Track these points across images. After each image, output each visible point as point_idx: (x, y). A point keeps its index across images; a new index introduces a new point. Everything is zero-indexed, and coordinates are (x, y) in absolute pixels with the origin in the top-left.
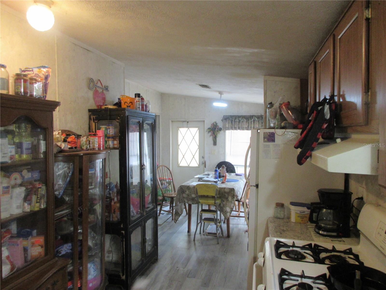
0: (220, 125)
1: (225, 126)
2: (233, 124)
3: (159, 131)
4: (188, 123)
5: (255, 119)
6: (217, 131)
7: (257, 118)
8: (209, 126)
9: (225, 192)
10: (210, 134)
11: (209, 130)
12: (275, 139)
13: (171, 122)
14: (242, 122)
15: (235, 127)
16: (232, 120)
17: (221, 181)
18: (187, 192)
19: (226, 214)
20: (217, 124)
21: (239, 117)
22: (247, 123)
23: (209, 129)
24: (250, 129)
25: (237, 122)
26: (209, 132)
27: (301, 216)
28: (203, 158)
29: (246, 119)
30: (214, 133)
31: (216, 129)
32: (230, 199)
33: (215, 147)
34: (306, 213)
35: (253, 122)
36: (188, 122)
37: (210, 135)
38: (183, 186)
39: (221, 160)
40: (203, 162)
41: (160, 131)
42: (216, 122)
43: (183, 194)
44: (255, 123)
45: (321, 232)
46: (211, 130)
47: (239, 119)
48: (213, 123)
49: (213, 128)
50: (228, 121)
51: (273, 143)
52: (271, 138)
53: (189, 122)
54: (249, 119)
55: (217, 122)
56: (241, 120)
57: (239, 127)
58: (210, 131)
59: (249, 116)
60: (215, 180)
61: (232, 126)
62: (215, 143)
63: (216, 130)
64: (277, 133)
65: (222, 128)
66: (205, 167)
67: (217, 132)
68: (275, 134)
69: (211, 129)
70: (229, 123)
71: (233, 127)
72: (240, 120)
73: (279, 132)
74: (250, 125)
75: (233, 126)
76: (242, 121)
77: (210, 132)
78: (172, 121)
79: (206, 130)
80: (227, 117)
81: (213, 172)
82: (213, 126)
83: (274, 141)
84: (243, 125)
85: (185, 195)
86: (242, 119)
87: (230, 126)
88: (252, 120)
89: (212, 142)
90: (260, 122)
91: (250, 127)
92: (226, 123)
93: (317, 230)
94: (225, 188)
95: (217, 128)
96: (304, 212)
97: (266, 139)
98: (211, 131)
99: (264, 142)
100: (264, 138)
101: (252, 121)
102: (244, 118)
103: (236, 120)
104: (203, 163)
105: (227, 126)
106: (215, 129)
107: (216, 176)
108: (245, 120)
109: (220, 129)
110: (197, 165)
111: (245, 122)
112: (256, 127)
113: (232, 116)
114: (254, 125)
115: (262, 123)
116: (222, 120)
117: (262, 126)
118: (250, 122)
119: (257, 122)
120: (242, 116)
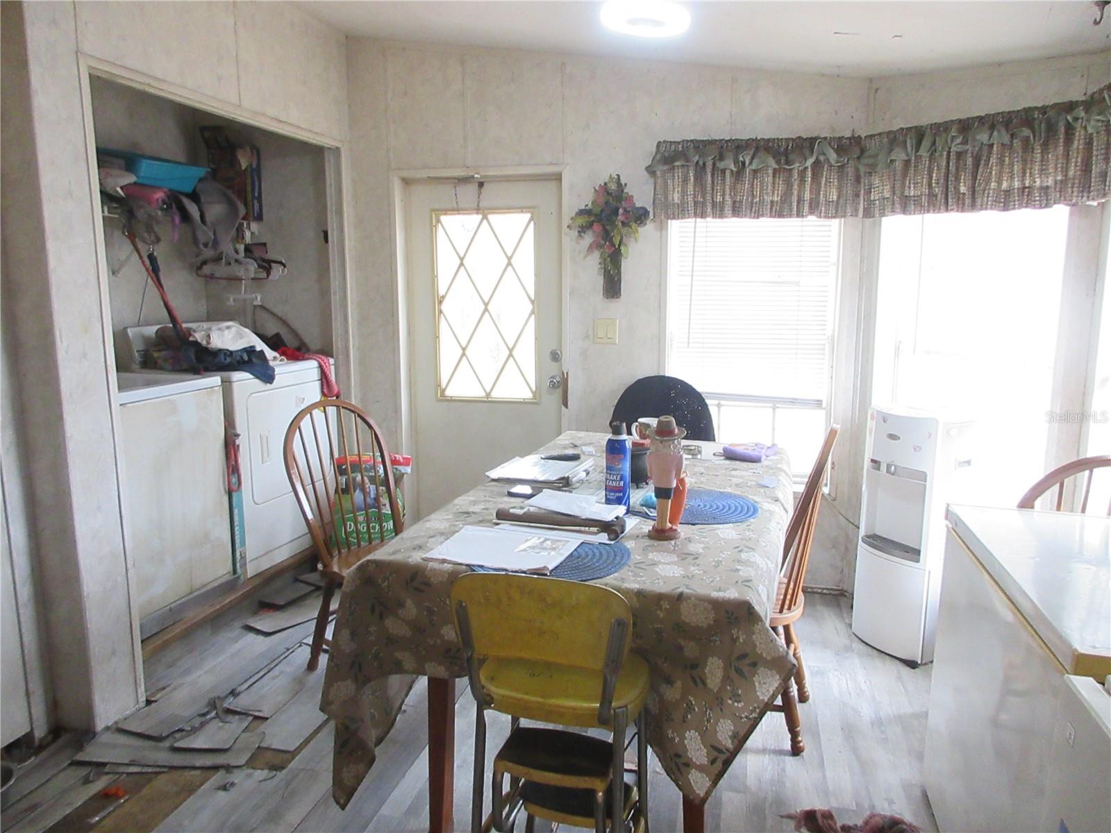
0: (641, 192)
1: (666, 199)
2: (709, 185)
4: (483, 190)
5: (824, 153)
6: (624, 224)
7: (837, 151)
8: (586, 201)
9: (681, 628)
10: (589, 237)
11: (583, 221)
13: (397, 186)
14: (755, 172)
15: (714, 205)
16: (701, 163)
18: (411, 609)
21: (737, 147)
23: (582, 213)
25: (728, 173)
26: (583, 229)
28: (556, 357)
29: (776, 155)
30: (607, 236)
31: (621, 211)
32: (714, 670)
33: (615, 306)
35: (809, 173)
36: (481, 184)
37: (591, 249)
40: (553, 377)
42: (618, 177)
44: (823, 181)
46: (593, 218)
47: (741, 159)
48: (606, 184)
49: (602, 211)
50: (679, 172)
53: (485, 185)
54: (793, 157)
55: (623, 181)
56: (751, 163)
57: (734, 202)
58: (590, 225)
59: (794, 140)
60: (610, 513)
61: (700, 199)
62: (612, 287)
63: (620, 218)
65: (650, 209)
66: (566, 404)
67: (626, 230)
69: (595, 215)
70: (685, 180)
71: (704, 204)
72: (744, 164)
74: (796, 191)
75: (704, 196)
76: (754, 167)
77: (590, 232)
78: (406, 182)
79: (566, 220)
80: (675, 151)
81: (598, 435)
82: (601, 201)
84: (757, 192)
85: (394, 626)
86: (753, 158)
87: (690, 199)
89: (600, 281)
90: (850, 170)
91: (795, 198)
92: (669, 182)
94: (680, 597)
95: (625, 210)
98: (593, 222)
101: (806, 168)
102: (767, 150)
103: (721, 165)
104: (554, 386)
105: (676, 197)
106: (615, 212)
107: (616, 484)
108: (771, 162)
109: (641, 216)
110: (528, 395)
112: (828, 203)
113: (700, 146)
114: (816, 191)
115: (858, 180)
116: (648, 169)
117: (858, 195)
118: (795, 175)
119: (834, 175)
120: (756, 140)
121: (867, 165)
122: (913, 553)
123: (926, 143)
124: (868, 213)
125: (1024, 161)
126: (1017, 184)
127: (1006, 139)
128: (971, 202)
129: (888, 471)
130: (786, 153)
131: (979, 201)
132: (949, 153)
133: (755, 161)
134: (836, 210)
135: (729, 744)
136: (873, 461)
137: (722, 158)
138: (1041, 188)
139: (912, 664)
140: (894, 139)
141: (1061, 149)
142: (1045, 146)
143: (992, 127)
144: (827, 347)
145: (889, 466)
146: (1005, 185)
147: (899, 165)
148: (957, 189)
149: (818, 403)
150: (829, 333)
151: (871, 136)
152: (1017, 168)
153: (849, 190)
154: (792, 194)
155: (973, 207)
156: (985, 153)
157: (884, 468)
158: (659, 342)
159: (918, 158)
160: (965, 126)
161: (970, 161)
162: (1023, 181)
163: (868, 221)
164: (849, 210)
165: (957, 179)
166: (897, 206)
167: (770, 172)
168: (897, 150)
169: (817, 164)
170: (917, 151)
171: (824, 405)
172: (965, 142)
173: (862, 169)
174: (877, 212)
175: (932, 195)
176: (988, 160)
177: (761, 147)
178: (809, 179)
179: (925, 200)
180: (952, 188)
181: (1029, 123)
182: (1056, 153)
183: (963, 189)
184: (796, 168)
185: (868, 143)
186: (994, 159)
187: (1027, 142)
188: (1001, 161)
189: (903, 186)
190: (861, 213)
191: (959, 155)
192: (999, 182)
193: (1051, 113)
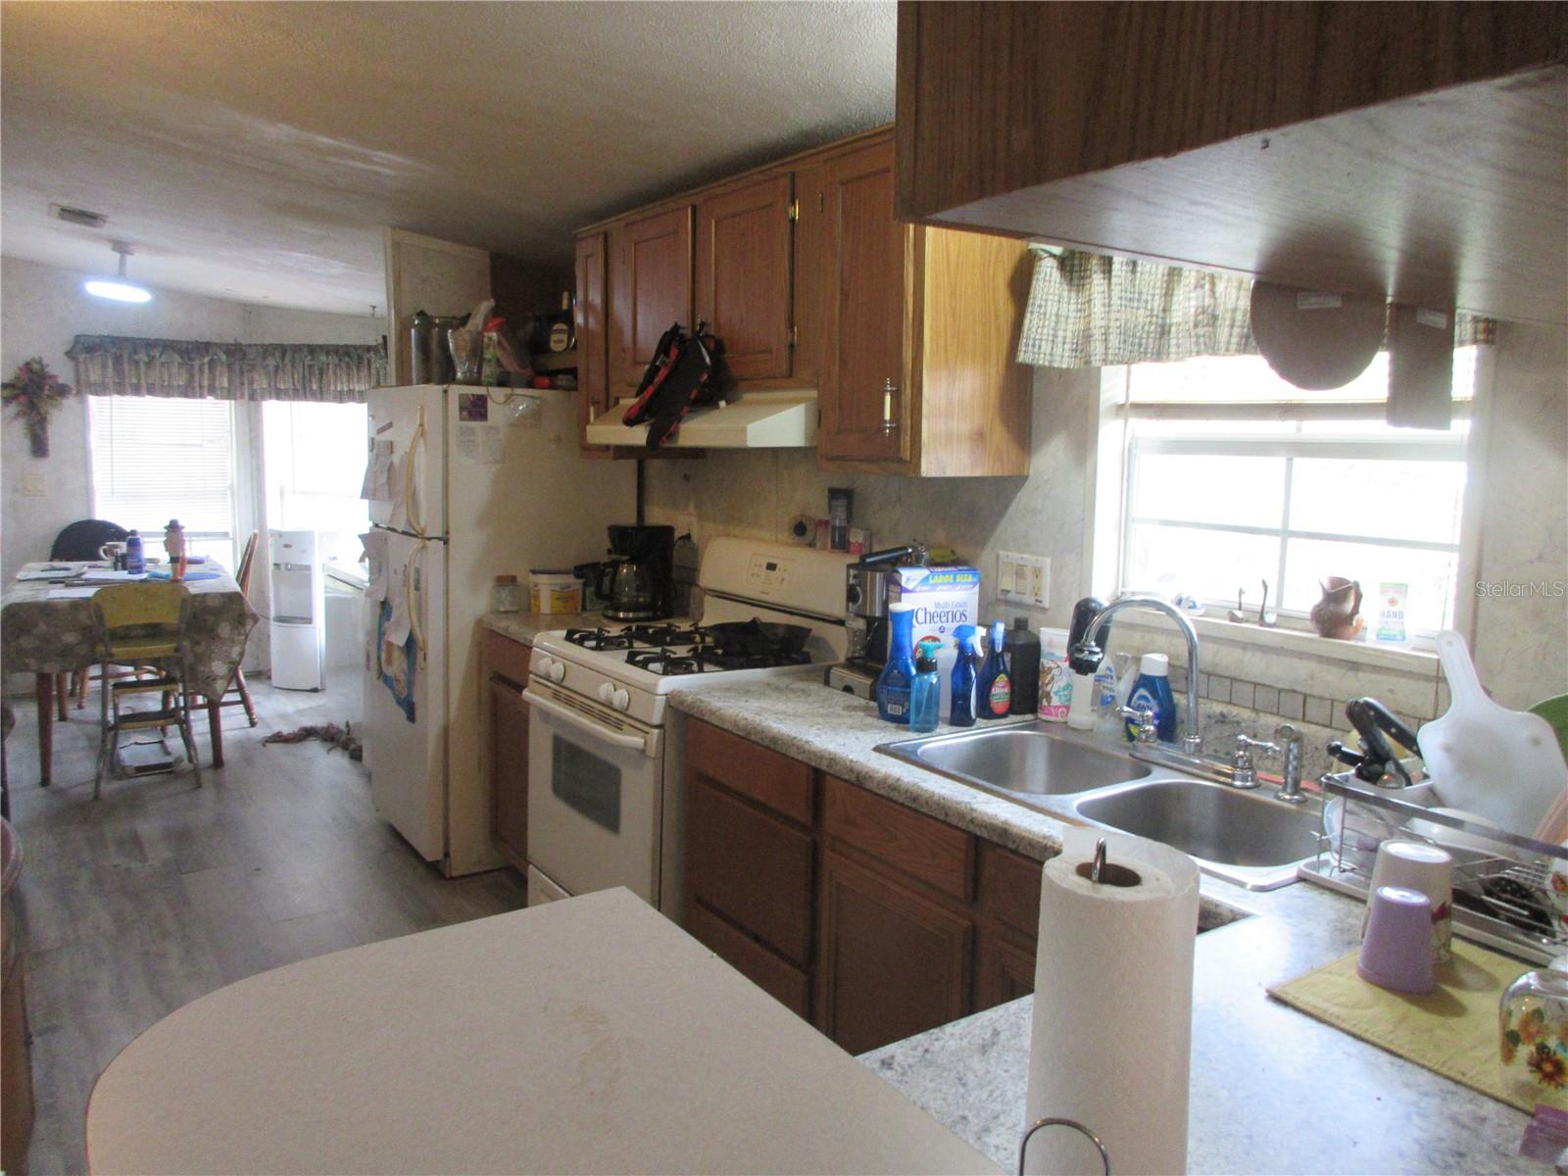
0: (61, 370)
1: (89, 379)
2: (126, 371)
5: (215, 357)
6: (48, 396)
7: (226, 353)
11: (7, 393)
12: (486, 412)
14: (163, 363)
16: (118, 354)
19: (208, 684)
20: (43, 369)
21: (148, 344)
22: (185, 371)
24: (197, 394)
25: (142, 364)
26: (9, 402)
27: (563, 596)
29: (180, 352)
30: (32, 406)
31: (47, 387)
33: (43, 466)
34: (573, 588)
35: (206, 367)
37: (16, 415)
39: (76, 515)
42: (39, 357)
44: (217, 373)
45: (621, 615)
47: (151, 354)
48: (27, 363)
49: (26, 386)
50: (99, 360)
51: (483, 423)
52: (476, 409)
54: (193, 355)
55: (45, 362)
56: (160, 356)
58: (15, 397)
59: (192, 343)
61: (118, 380)
62: (39, 447)
63: (47, 392)
64: (493, 397)
65: (71, 385)
67: (51, 402)
68: (489, 399)
69: (19, 388)
70: (104, 366)
71: (120, 384)
72: (154, 359)
73: (497, 394)
74: (197, 379)
75: (122, 378)
76: (163, 359)
77: (15, 402)
80: (93, 343)
82: (24, 377)
83: (483, 416)
84: (166, 378)
86: (161, 353)
87: (109, 380)
89: (27, 444)
90: (237, 367)
91: (197, 385)
92: (89, 366)
93: (610, 613)
95: (51, 387)
96: (569, 587)
97: (465, 413)
98: (17, 394)
99: (462, 419)
100: (462, 409)
101: (203, 364)
102: (172, 348)
103: (136, 357)
105: (97, 378)
106: (39, 387)
108: (177, 358)
109: (62, 391)
112: (222, 388)
113: (118, 342)
114: (213, 379)
115: (242, 373)
116: (67, 354)
117: (243, 384)
118: (196, 368)
119: (225, 369)
120: (162, 340)
121: (249, 365)
122: (308, 620)
123: (289, 356)
124: (252, 397)
125: (348, 374)
126: (346, 389)
127: (336, 361)
128: (320, 395)
129: (287, 569)
130: (187, 351)
131: (325, 396)
132: (304, 365)
133: (164, 357)
134: (228, 394)
136: (276, 565)
137: (136, 353)
138: (359, 392)
139: (315, 690)
140: (268, 350)
141: (366, 371)
142: (358, 369)
143: (328, 353)
144: (229, 493)
145: (286, 565)
146: (339, 389)
147: (272, 368)
148: (311, 389)
149: (226, 535)
150: (229, 482)
151: (250, 345)
152: (345, 380)
153: (237, 381)
154: (194, 381)
155: (322, 399)
156: (325, 368)
157: (283, 567)
158: (87, 492)
159: (284, 366)
160: (312, 350)
161: (317, 372)
162: (348, 386)
163: (252, 403)
164: (238, 395)
165: (310, 381)
166: (273, 392)
167: (176, 364)
168: (270, 358)
169: (211, 361)
170: (283, 360)
171: (231, 536)
172: (312, 360)
173: (245, 368)
174: (259, 398)
175: (296, 390)
176: (327, 372)
177: (168, 346)
178: (207, 371)
179: (291, 392)
180: (308, 389)
181: (347, 354)
182: (364, 373)
183: (315, 387)
184: (197, 363)
185: (248, 350)
186: (331, 372)
187: (348, 363)
188: (335, 374)
189: (276, 382)
190: (246, 396)
191: (310, 366)
192: (336, 387)
193: (359, 351)
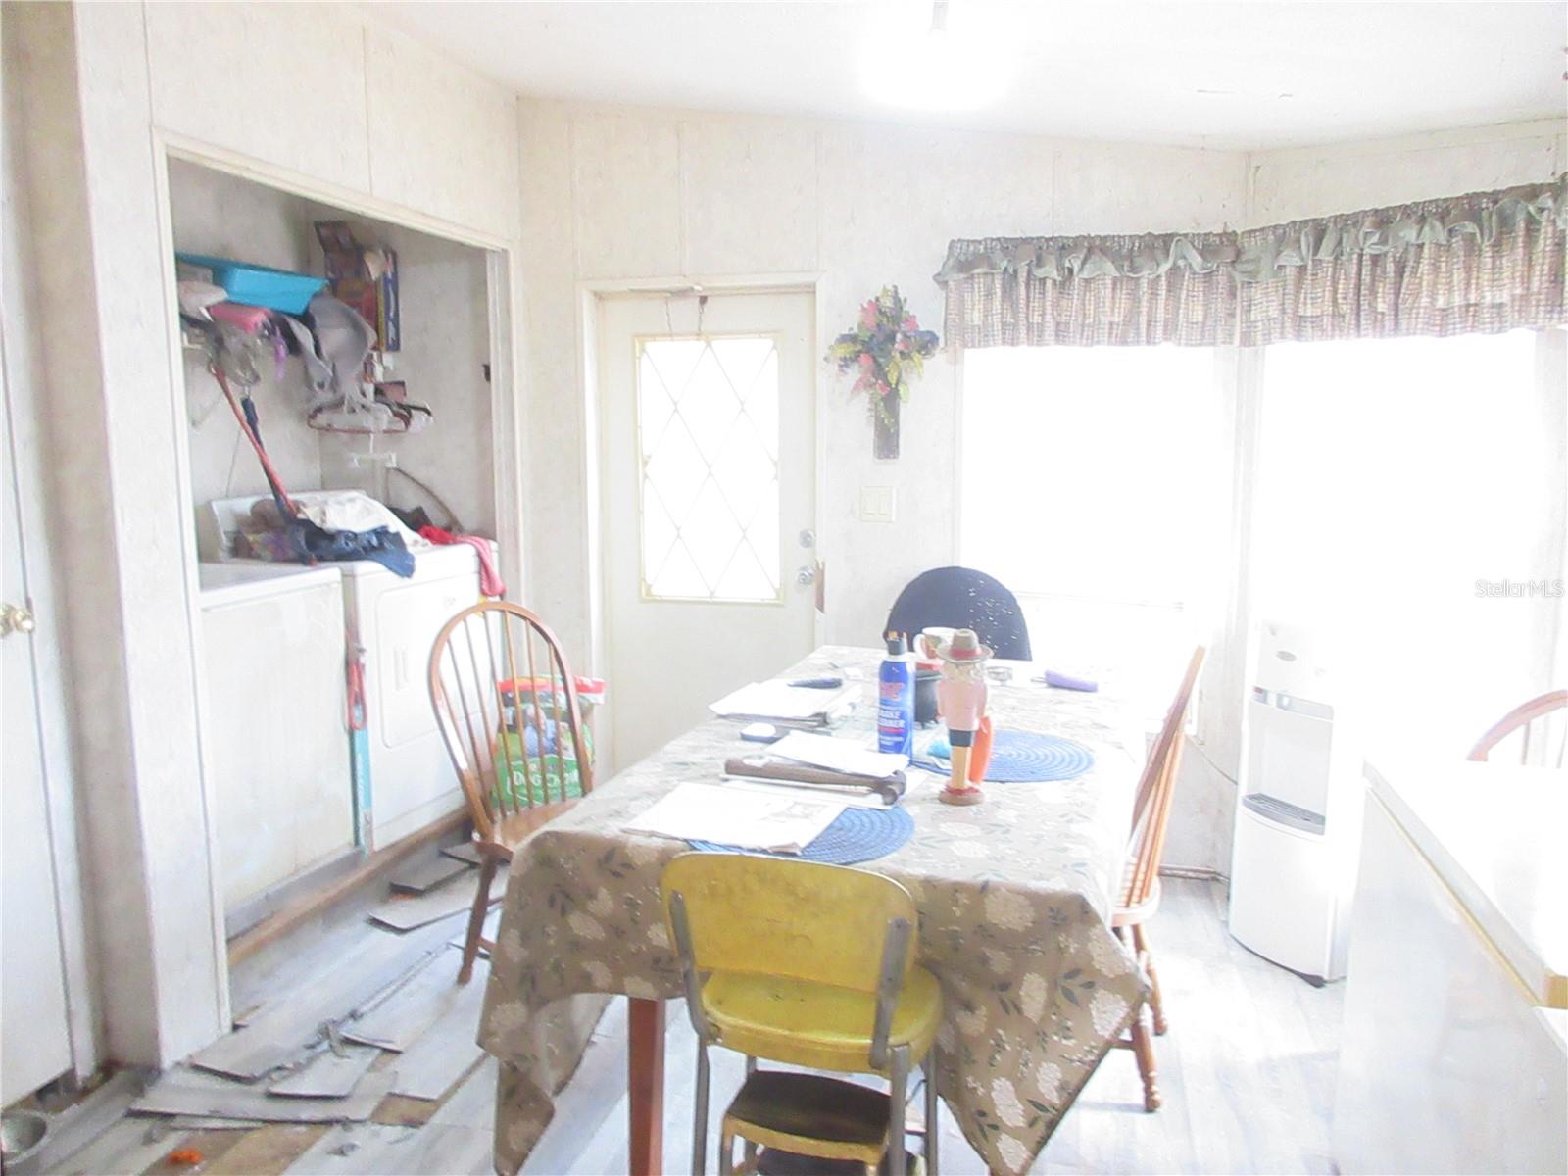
0: (926, 311)
1: (962, 314)
2: (1022, 303)
3: (510, 363)
4: (706, 307)
5: (1181, 263)
6: (904, 355)
7: (1202, 253)
8: (851, 323)
9: (987, 933)
10: (855, 373)
11: (845, 350)
13: (587, 302)
14: (1087, 281)
15: (1029, 328)
16: (1011, 271)
17: (936, 769)
18: (605, 901)
20: (901, 308)
21: (1063, 248)
22: (1122, 295)
23: (844, 339)
24: (1143, 338)
25: (1049, 283)
26: (845, 363)
28: (807, 540)
29: (1116, 258)
30: (879, 372)
31: (899, 337)
32: (1033, 993)
33: (889, 466)
35: (1163, 282)
36: (703, 300)
37: (856, 387)
38: (557, 836)
39: (932, 559)
40: (804, 569)
41: (515, 364)
42: (895, 287)
43: (564, 912)
44: (1183, 295)
46: (859, 347)
47: (1067, 264)
48: (877, 299)
49: (873, 337)
50: (980, 284)
53: (709, 300)
54: (1138, 261)
55: (902, 294)
56: (1081, 270)
57: (1058, 324)
58: (856, 357)
59: (1142, 237)
60: (885, 765)
61: (1009, 320)
62: (887, 442)
63: (898, 346)
65: (940, 334)
66: (821, 606)
67: (903, 364)
69: (864, 343)
70: (989, 295)
71: (1015, 326)
72: (1071, 271)
74: (1145, 308)
75: (1015, 316)
76: (1085, 275)
77: (855, 366)
78: (599, 296)
79: (823, 350)
80: (974, 254)
81: (867, 652)
82: (872, 322)
84: (1090, 309)
85: (581, 926)
86: (1084, 263)
87: (996, 319)
88: (1165, 267)
89: (868, 434)
90: (1221, 280)
91: (1143, 319)
92: (967, 296)
94: (984, 888)
95: (905, 336)
98: (860, 352)
101: (1159, 277)
102: (1104, 251)
103: (1039, 273)
104: (804, 581)
105: (976, 317)
106: (891, 338)
107: (891, 724)
108: (1110, 268)
109: (927, 344)
110: (768, 594)
111: (1109, 282)
112: (1190, 324)
113: (1010, 246)
114: (1173, 308)
115: (1231, 290)
116: (936, 278)
117: (1232, 315)
118: (1145, 287)
119: (1200, 287)
120: (1088, 238)
121: (1245, 273)
122: (1315, 822)
123: (1328, 243)
124: (1247, 340)
125: (1468, 269)
126: (1458, 300)
127: (1442, 237)
128: (1394, 324)
129: (1278, 704)
130: (1130, 254)
131: (1404, 324)
132: (1361, 256)
133: (1088, 268)
134: (1202, 336)
135: (1055, 1098)
136: (1259, 690)
137: (1039, 263)
138: (1493, 306)
139: (1316, 981)
140: (1283, 236)
141: (1519, 252)
142: (1497, 246)
143: (1422, 220)
145: (1280, 697)
146: (1441, 302)
147: (1290, 273)
148: (1373, 306)
151: (1251, 233)
152: (1458, 276)
153: (1221, 307)
154: (1139, 314)
155: (1396, 331)
156: (1412, 256)
157: (1272, 699)
158: (952, 518)
159: (1317, 263)
160: (1384, 219)
161: (1390, 267)
162: (1466, 295)
163: (1248, 350)
164: (1220, 336)
165: (1373, 292)
166: (1289, 329)
168: (1287, 251)
169: (1174, 270)
170: (1316, 252)
172: (1383, 241)
173: (1238, 278)
174: (1260, 337)
175: (1337, 315)
176: (1416, 268)
177: (1095, 247)
178: (1163, 292)
179: (1327, 321)
180: (1365, 306)
181: (1474, 215)
182: (1513, 259)
183: (1381, 306)
184: (1145, 276)
185: (1245, 243)
186: (1425, 266)
187: (1470, 240)
188: (1435, 268)
189: (1297, 302)
190: (1237, 340)
191: (1376, 259)
192: (1433, 297)
193: (1505, 201)
